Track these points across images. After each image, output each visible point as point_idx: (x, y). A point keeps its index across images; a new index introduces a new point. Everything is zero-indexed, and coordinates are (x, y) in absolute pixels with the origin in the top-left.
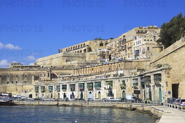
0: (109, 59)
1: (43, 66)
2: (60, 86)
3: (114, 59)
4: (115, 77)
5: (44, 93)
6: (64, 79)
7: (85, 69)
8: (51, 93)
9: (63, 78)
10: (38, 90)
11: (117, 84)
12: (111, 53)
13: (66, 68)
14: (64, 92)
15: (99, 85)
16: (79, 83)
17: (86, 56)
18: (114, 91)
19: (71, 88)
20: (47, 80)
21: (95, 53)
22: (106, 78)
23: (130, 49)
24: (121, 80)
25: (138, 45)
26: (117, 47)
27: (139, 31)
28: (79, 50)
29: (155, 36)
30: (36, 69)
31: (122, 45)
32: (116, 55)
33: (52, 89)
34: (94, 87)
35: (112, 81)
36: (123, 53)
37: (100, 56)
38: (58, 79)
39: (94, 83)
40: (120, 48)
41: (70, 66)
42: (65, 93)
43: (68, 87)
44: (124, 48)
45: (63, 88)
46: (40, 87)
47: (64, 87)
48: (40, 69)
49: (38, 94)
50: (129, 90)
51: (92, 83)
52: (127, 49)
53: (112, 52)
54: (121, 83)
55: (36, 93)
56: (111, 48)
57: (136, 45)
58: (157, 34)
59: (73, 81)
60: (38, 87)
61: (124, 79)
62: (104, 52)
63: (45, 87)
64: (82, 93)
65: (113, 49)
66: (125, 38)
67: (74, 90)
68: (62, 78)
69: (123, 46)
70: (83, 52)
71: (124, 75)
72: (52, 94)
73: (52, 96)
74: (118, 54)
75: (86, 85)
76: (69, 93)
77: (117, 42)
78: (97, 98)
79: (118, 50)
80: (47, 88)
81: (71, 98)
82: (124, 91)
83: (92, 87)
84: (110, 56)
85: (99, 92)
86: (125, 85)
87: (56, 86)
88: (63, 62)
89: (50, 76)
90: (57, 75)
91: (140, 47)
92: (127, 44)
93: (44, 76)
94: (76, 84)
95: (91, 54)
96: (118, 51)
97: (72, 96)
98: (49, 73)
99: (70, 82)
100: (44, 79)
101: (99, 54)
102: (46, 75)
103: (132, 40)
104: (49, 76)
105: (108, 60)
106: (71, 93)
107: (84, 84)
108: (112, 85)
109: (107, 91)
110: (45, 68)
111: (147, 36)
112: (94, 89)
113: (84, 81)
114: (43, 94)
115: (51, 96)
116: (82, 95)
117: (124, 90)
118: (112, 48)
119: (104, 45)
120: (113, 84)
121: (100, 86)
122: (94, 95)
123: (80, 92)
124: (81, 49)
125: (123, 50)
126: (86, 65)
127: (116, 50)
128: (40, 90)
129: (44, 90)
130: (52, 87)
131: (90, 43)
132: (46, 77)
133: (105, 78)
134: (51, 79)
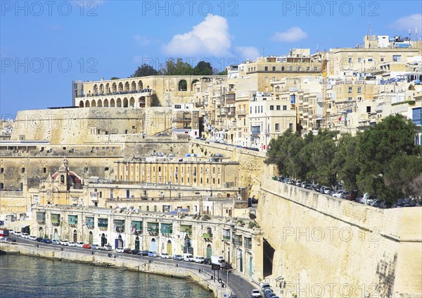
0: (198, 131)
1: (43, 148)
2: (93, 218)
3: (210, 131)
4: (195, 220)
5: (58, 228)
6: (98, 191)
7: (143, 165)
8: (74, 229)
9: (96, 190)
10: (44, 219)
11: (198, 232)
12: (204, 116)
13: (97, 154)
14: (102, 232)
15: (169, 229)
16: (133, 219)
17: (144, 114)
18: (194, 244)
19: (117, 228)
20: (59, 192)
21: (166, 112)
22: (181, 218)
23: (243, 119)
24: (206, 226)
25: (258, 115)
26: (216, 107)
27: (266, 68)
28: (129, 96)
29: (294, 95)
30: (26, 154)
31: (228, 106)
32: (213, 122)
33: (76, 222)
34: (160, 231)
35: (190, 226)
36: (228, 122)
37: (177, 122)
38: (84, 190)
39: (160, 224)
40: (223, 110)
41: (107, 148)
42: (103, 235)
43: (110, 223)
44: (230, 114)
45: (99, 225)
46: (48, 215)
47: (103, 223)
48: (36, 154)
49: (43, 226)
50: (218, 245)
51: (157, 224)
52: (236, 117)
53: (207, 115)
54: (206, 232)
55: (40, 226)
56: (203, 103)
57: (254, 115)
58: (299, 93)
59: (121, 214)
60: (44, 213)
61: (211, 226)
62: (188, 113)
63: (61, 216)
64: (137, 238)
65: (209, 107)
66: (233, 90)
67: (123, 231)
68: (93, 191)
69: (229, 108)
70: (137, 104)
71: (210, 219)
72: (75, 231)
73: (75, 235)
74: (218, 122)
75: (145, 225)
76: (112, 236)
77: (217, 95)
78: (166, 252)
79: (219, 114)
80: (65, 217)
81: (117, 246)
82: (209, 245)
83: (157, 230)
84: (201, 121)
85: (169, 242)
86: (211, 235)
87: (84, 216)
88: (89, 133)
89: (65, 181)
90: (80, 178)
91: (261, 120)
92: (236, 105)
93: (53, 182)
94: (126, 221)
95: (156, 113)
96: (219, 116)
97: (119, 241)
98: (62, 176)
99: (115, 214)
100: (51, 188)
101: (174, 116)
102: (57, 179)
103: (247, 100)
104: (63, 182)
105: (196, 133)
106: (116, 235)
107: (141, 222)
108: (190, 233)
109: (183, 243)
110: (48, 152)
111: (280, 86)
112: (160, 234)
113: (143, 218)
114: (56, 230)
115: (73, 235)
116: (137, 243)
117: (210, 243)
118: (207, 106)
119: (189, 88)
120: (193, 231)
121: (171, 232)
122: (161, 246)
123: (135, 237)
124: (133, 95)
125: (230, 117)
126: (145, 146)
127: (214, 111)
128: (48, 221)
129: (59, 221)
130: (76, 216)
131: (155, 83)
132: (56, 184)
133: (179, 219)
134: (68, 189)
